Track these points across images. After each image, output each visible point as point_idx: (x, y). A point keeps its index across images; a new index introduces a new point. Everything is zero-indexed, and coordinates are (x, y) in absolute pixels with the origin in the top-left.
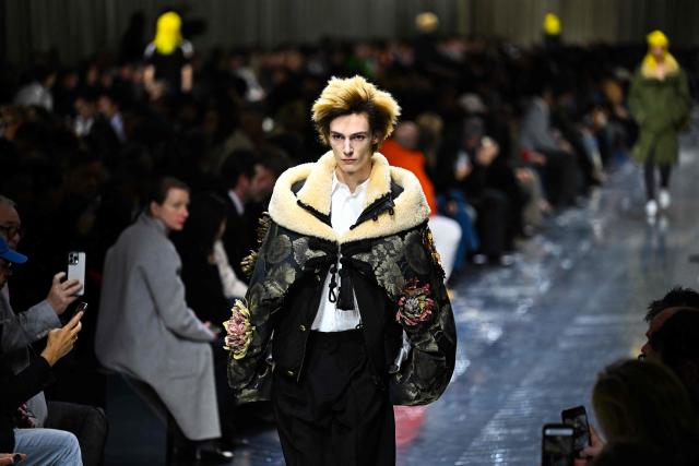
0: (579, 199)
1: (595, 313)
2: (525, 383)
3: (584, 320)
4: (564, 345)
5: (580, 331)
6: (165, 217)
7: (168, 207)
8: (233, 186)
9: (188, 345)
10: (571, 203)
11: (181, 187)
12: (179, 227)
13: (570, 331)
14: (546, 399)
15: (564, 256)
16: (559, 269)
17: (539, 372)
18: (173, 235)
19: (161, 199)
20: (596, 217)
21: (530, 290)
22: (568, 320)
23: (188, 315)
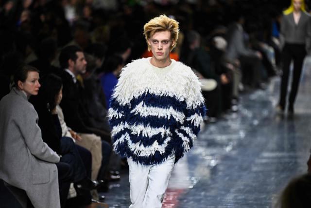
0: (263, 85)
1: (272, 151)
2: (232, 190)
3: (266, 154)
4: (255, 169)
5: (264, 161)
6: (27, 89)
7: (28, 83)
8: (67, 66)
9: (43, 164)
10: (258, 87)
11: (34, 70)
12: (36, 93)
13: (258, 161)
14: (245, 200)
15: (254, 117)
16: (251, 125)
17: (240, 185)
18: (32, 99)
19: (24, 79)
20: (273, 95)
21: (234, 137)
22: (257, 154)
23: (44, 145)
